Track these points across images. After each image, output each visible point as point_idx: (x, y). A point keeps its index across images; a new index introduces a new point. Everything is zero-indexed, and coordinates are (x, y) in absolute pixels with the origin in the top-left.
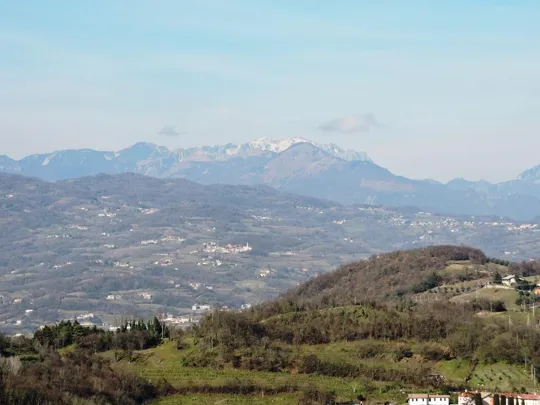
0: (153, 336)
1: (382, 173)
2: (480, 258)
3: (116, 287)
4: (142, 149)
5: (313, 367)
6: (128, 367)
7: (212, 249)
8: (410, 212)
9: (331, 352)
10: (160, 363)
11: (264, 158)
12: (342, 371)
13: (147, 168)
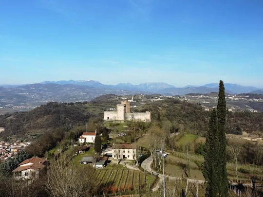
0: (86, 103)
1: (101, 84)
2: (114, 95)
3: (71, 98)
4: (71, 81)
5: (101, 106)
6: (84, 106)
7: (82, 93)
8: (105, 89)
9: (102, 104)
10: (87, 105)
11: (86, 82)
12: (103, 106)
13: (72, 83)
